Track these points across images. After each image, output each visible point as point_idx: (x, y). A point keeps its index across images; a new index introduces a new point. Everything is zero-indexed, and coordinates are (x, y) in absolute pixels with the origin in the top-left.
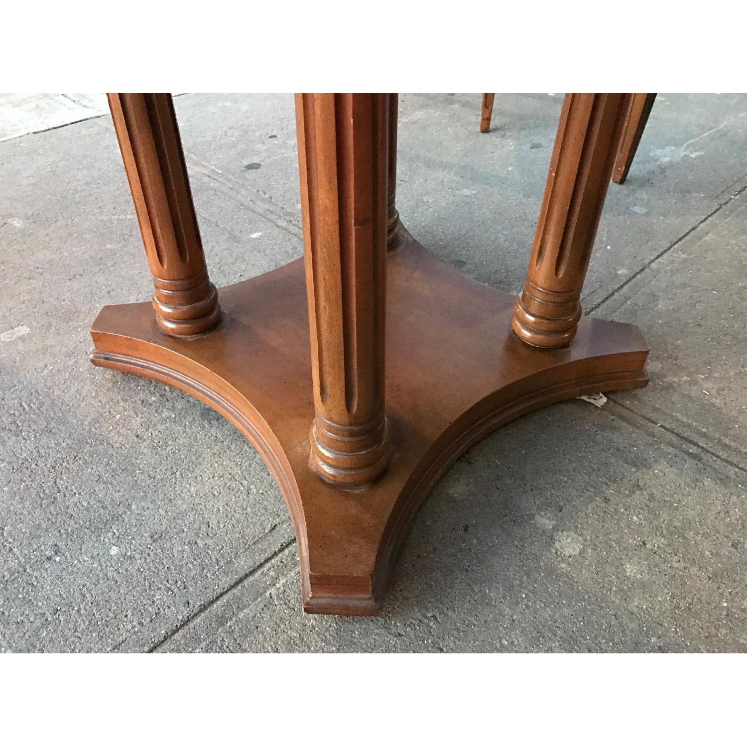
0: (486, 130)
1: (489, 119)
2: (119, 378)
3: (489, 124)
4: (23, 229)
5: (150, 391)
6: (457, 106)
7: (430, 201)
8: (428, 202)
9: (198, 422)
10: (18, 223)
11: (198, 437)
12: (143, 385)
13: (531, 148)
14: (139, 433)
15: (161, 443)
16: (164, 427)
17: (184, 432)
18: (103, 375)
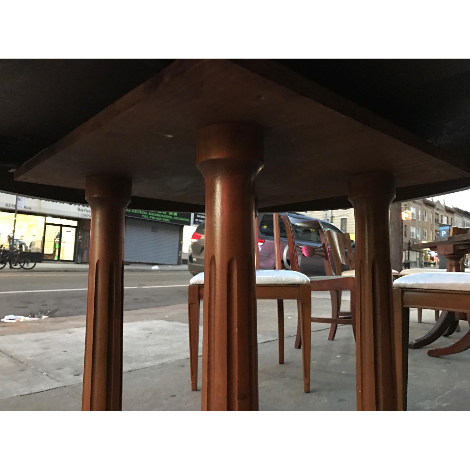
0: (308, 391)
1: (309, 384)
3: (309, 387)
6: (287, 378)
13: (339, 401)
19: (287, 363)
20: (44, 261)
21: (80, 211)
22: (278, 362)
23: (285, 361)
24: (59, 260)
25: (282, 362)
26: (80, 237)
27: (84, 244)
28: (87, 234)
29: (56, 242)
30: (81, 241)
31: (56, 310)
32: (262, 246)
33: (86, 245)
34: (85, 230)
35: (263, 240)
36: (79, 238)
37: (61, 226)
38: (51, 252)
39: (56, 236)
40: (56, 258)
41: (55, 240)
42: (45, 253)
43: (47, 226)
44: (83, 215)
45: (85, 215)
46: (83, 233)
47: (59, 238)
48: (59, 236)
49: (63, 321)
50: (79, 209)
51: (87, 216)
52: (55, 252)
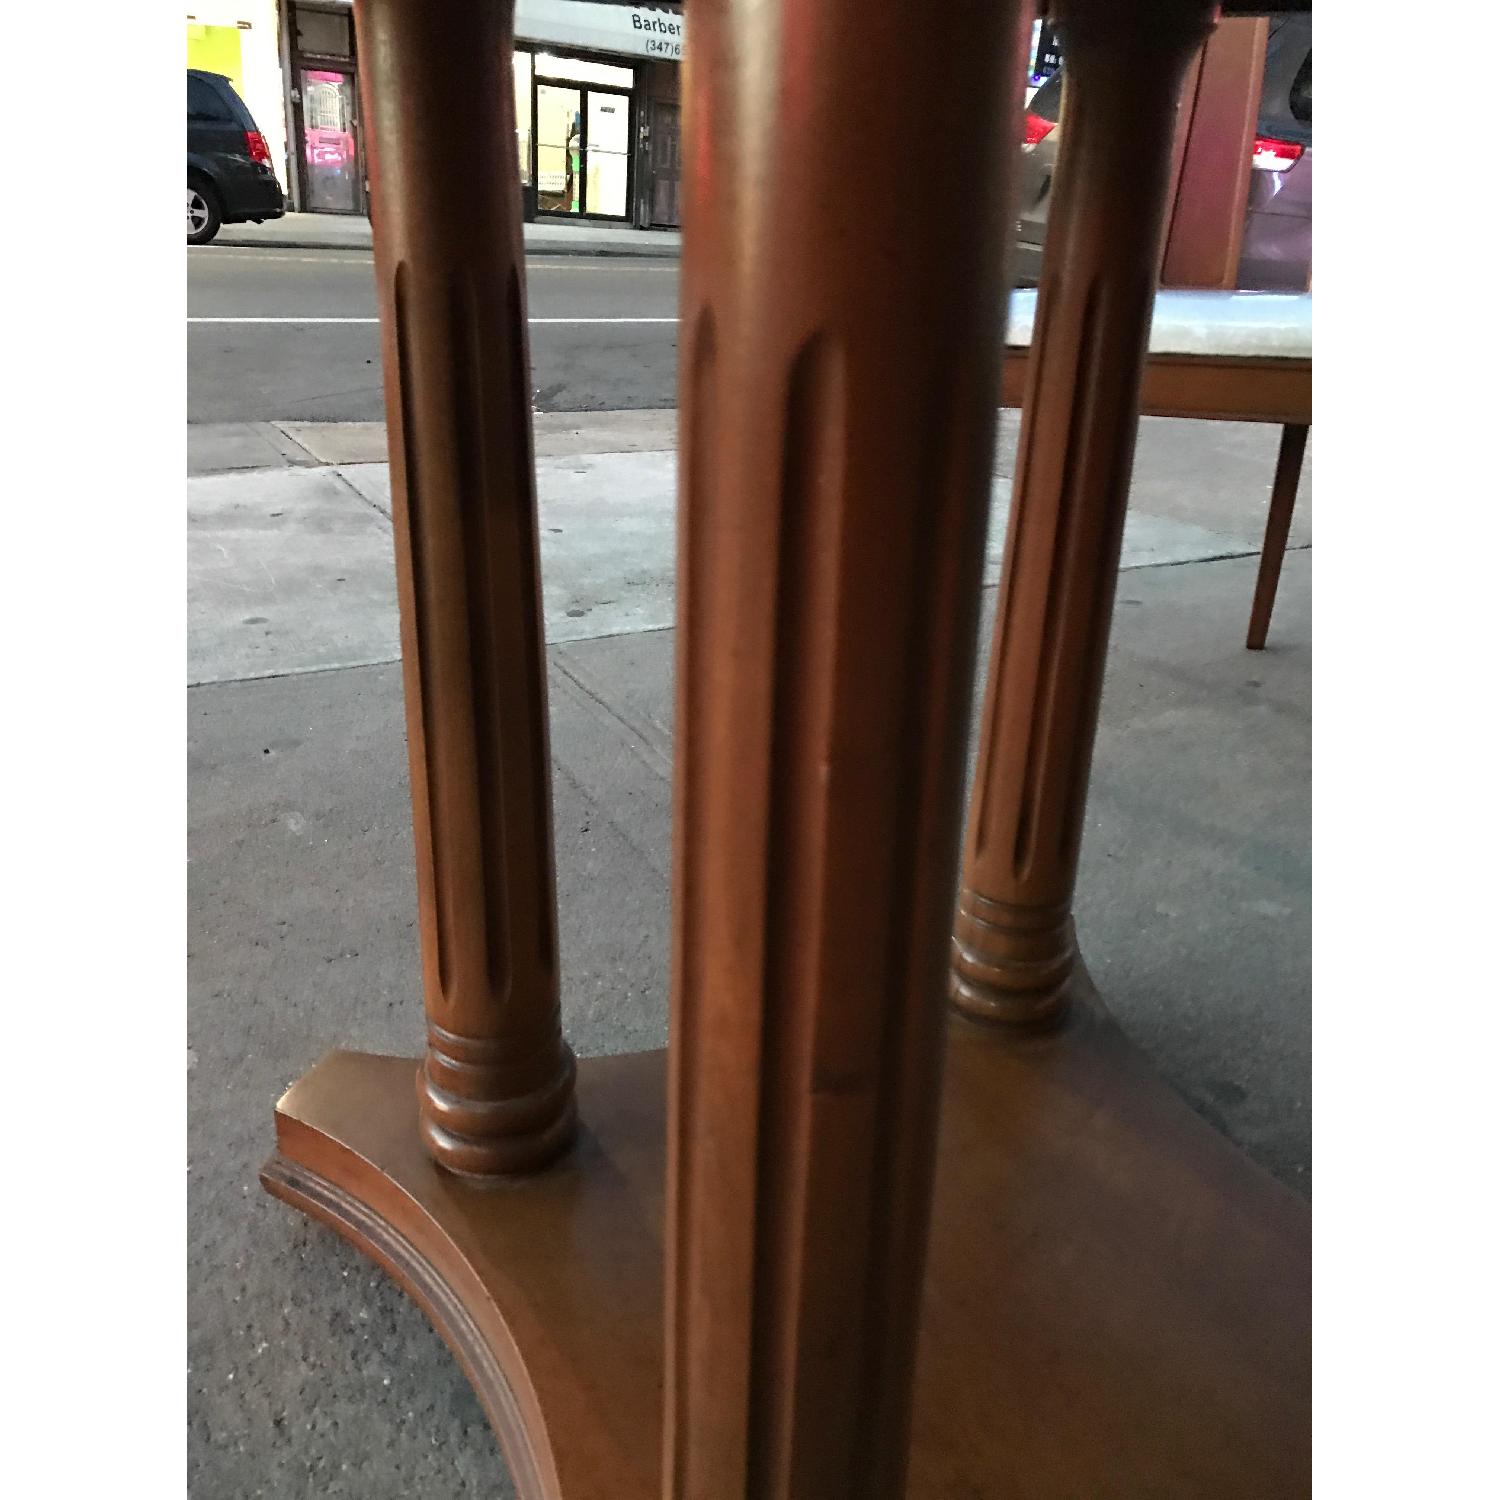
2: (312, 1235)
4: (299, 838)
5: (365, 1288)
6: (1263, 709)
7: (1173, 914)
8: (1167, 915)
9: (435, 1421)
10: (297, 823)
11: (420, 1471)
12: (357, 1269)
14: (285, 1414)
15: (322, 1464)
16: (350, 1410)
17: (391, 1444)
18: (280, 1218)
19: (1274, 650)
20: (539, 218)
21: (640, 27)
22: (1243, 642)
23: (1270, 638)
24: (583, 214)
25: (1256, 639)
26: (644, 132)
27: (659, 157)
28: (668, 119)
29: (573, 149)
30: (648, 147)
31: (560, 388)
32: (1288, 175)
33: (664, 161)
34: (663, 106)
35: (1299, 147)
36: (641, 137)
37: (585, 88)
38: (561, 187)
39: (571, 128)
40: (575, 209)
41: (568, 140)
42: (540, 188)
43: (540, 88)
44: (650, 45)
45: (657, 44)
46: (652, 115)
47: (578, 136)
48: (578, 128)
49: (567, 428)
50: (636, 20)
51: (664, 46)
52: (570, 184)
